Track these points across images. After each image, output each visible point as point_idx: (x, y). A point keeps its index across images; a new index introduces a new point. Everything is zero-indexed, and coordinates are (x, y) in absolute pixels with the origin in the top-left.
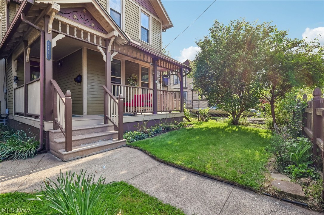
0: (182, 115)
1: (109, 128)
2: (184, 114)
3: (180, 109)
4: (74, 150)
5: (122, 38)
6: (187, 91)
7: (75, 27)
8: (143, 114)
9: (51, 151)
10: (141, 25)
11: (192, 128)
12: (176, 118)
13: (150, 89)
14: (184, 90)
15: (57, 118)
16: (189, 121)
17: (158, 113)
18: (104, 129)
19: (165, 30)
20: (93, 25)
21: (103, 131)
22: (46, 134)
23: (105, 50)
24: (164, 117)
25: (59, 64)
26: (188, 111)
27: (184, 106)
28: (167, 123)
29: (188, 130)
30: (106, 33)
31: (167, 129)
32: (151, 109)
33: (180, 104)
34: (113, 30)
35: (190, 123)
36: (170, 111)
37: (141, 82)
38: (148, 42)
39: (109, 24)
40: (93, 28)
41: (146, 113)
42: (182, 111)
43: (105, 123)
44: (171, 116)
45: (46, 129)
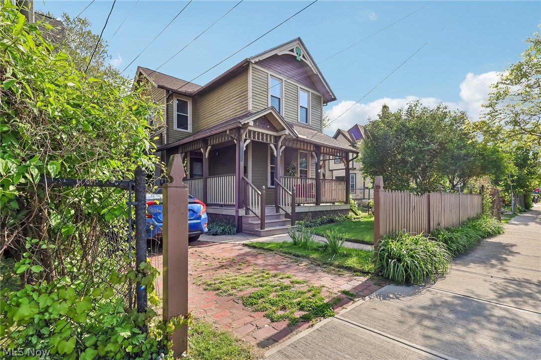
0: (347, 207)
1: (281, 216)
2: (351, 206)
3: (345, 199)
4: (266, 229)
5: (291, 134)
6: (355, 174)
7: (251, 131)
8: (305, 205)
9: (243, 231)
10: (300, 104)
11: (359, 221)
12: (341, 211)
13: (309, 179)
14: (351, 172)
15: (249, 206)
16: (357, 215)
17: (321, 204)
18: (278, 217)
19: (327, 104)
20: (268, 127)
21: (277, 219)
22: (240, 218)
23: (276, 146)
24: (329, 209)
25: (217, 154)
26: (355, 203)
27: (351, 196)
28: (332, 215)
29: (354, 222)
30: (277, 131)
31: (332, 221)
32: (314, 200)
33: (345, 194)
34: (285, 129)
35: (358, 217)
36: (334, 203)
37: (299, 169)
38: (307, 122)
39: (280, 124)
40: (268, 129)
41: (308, 204)
42: (347, 202)
43: (277, 212)
44: (336, 208)
45: (240, 215)
